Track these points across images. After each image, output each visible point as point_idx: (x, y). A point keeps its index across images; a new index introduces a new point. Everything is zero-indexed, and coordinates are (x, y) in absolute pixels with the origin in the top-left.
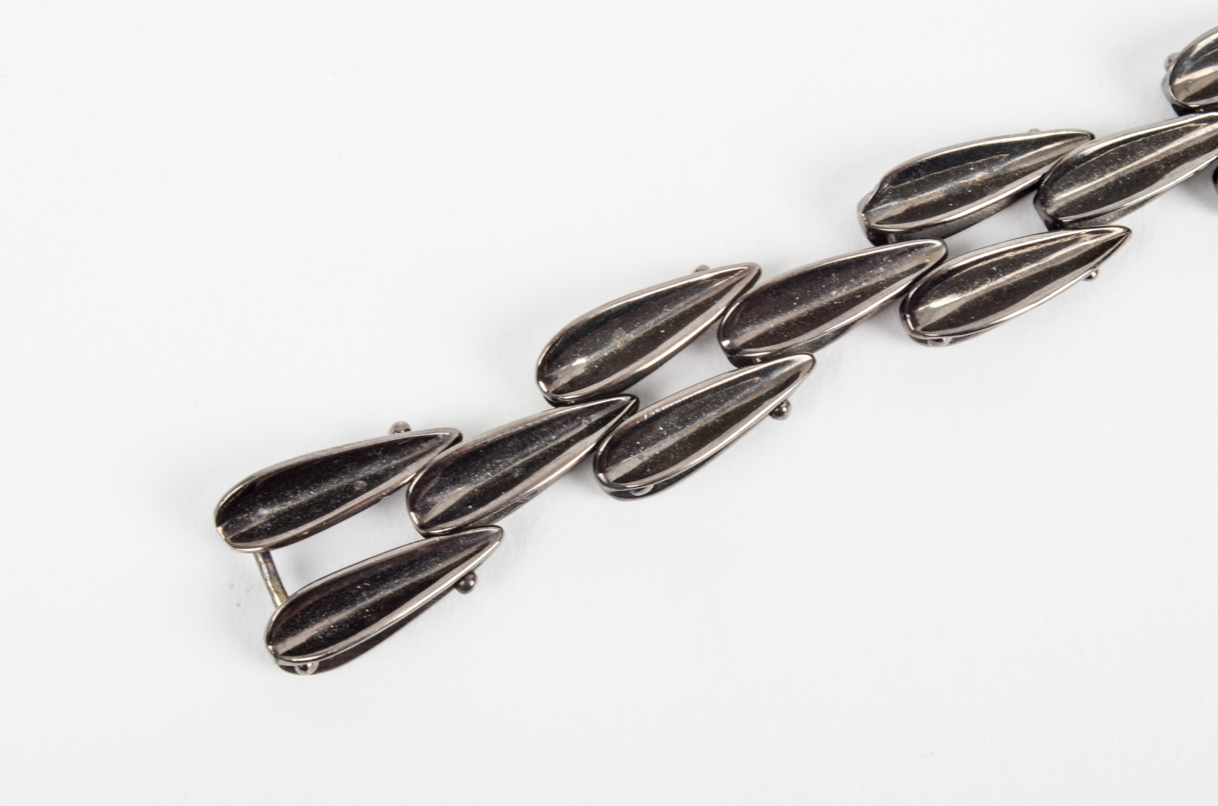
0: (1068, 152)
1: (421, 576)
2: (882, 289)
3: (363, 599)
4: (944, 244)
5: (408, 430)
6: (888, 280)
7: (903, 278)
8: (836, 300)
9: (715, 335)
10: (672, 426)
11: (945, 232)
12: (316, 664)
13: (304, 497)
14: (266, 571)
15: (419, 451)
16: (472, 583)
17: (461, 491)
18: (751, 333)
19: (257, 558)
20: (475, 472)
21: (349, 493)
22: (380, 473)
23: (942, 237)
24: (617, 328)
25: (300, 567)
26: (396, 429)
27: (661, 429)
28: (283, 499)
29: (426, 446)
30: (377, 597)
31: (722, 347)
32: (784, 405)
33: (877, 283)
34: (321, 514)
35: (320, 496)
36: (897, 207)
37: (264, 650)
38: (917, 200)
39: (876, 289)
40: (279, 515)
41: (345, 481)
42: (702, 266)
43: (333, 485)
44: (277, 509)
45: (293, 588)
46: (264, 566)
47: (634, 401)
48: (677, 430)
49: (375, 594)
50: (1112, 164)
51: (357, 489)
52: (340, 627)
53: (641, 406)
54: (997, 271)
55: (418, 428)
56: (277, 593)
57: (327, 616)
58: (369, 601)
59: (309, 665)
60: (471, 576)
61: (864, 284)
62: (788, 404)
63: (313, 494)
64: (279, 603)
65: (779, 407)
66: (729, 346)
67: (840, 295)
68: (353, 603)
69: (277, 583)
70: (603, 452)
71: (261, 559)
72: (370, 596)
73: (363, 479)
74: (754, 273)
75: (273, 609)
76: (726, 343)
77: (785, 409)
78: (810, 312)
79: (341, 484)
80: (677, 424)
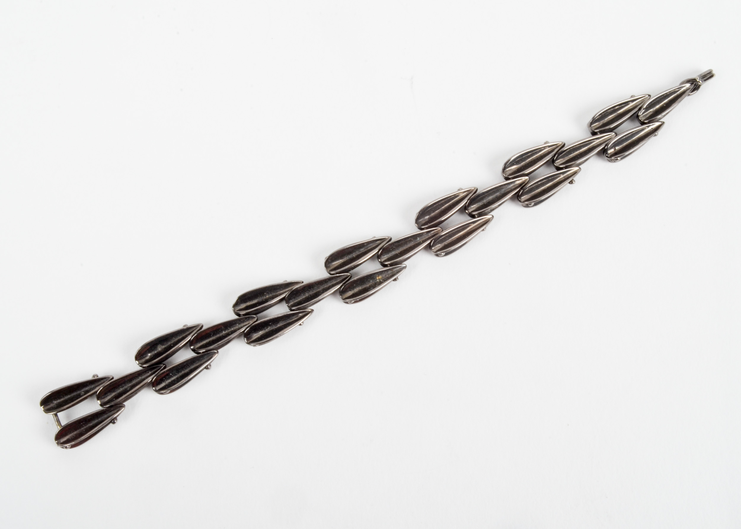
0: (293, 288)
1: (100, 419)
2: (237, 331)
3: (83, 427)
4: (257, 316)
5: (97, 376)
6: (239, 328)
7: (243, 327)
8: (224, 334)
9: (189, 345)
10: (174, 373)
11: (257, 312)
12: (70, 446)
13: (67, 397)
14: (55, 419)
15: (100, 383)
16: (115, 421)
17: (113, 394)
18: (199, 345)
19: (53, 415)
20: (117, 389)
21: (79, 396)
22: (88, 390)
23: (256, 314)
24: (158, 344)
25: (68, 417)
26: (94, 376)
27: (171, 374)
28: (60, 398)
29: (102, 381)
30: (87, 426)
31: (191, 349)
32: (209, 365)
33: (236, 329)
34: (70, 403)
35: (71, 397)
36: (243, 306)
37: (55, 443)
38: (249, 304)
39: (235, 331)
40: (59, 403)
41: (78, 392)
42: (186, 325)
43: (75, 394)
44: (59, 401)
45: (64, 423)
46: (55, 418)
47: (164, 366)
48: (176, 375)
49: (87, 425)
50: (307, 291)
51: (81, 394)
52: (76, 435)
53: (167, 367)
54: (272, 324)
55: (101, 375)
56: (59, 425)
57: (73, 432)
58: (85, 427)
59: (68, 447)
60: (115, 419)
61: (232, 329)
62: (210, 365)
63: (69, 396)
64: (59, 428)
65: (207, 366)
66: (193, 348)
67: (225, 332)
68: (80, 428)
69: (59, 423)
70: (154, 381)
71: (54, 416)
72: (85, 426)
73: (83, 391)
74: (200, 326)
75: (57, 429)
76: (192, 347)
77: (209, 367)
78: (216, 338)
79: (77, 393)
80: (176, 373)
